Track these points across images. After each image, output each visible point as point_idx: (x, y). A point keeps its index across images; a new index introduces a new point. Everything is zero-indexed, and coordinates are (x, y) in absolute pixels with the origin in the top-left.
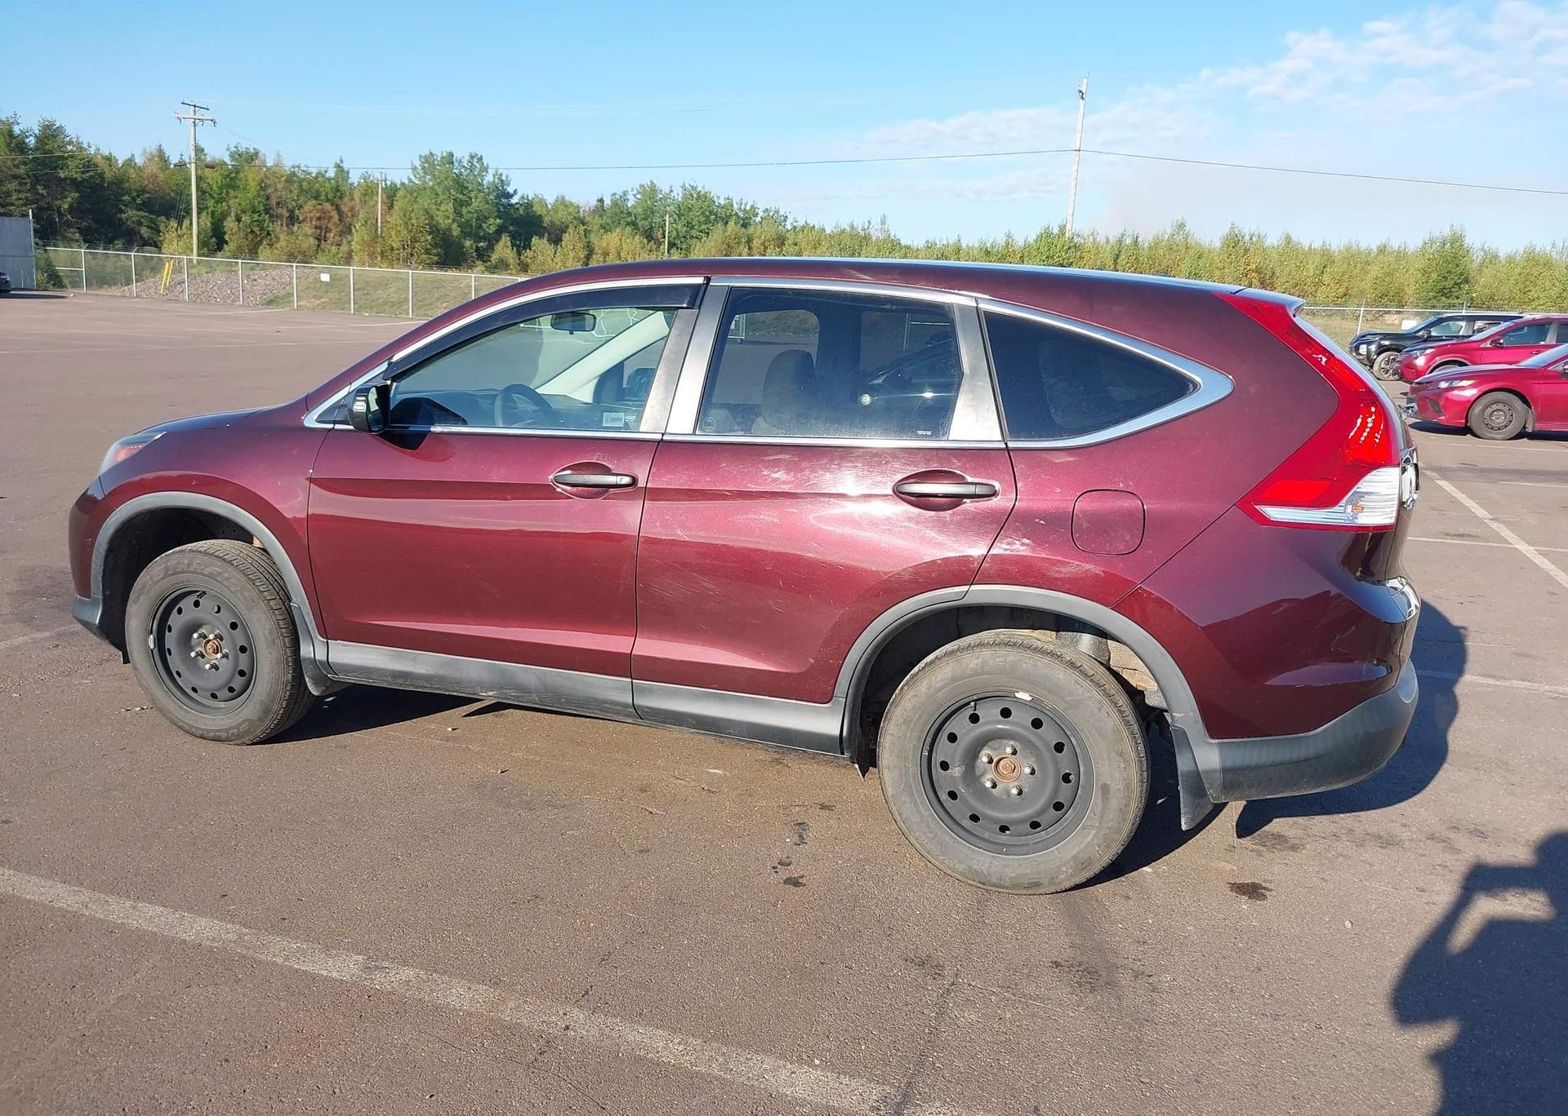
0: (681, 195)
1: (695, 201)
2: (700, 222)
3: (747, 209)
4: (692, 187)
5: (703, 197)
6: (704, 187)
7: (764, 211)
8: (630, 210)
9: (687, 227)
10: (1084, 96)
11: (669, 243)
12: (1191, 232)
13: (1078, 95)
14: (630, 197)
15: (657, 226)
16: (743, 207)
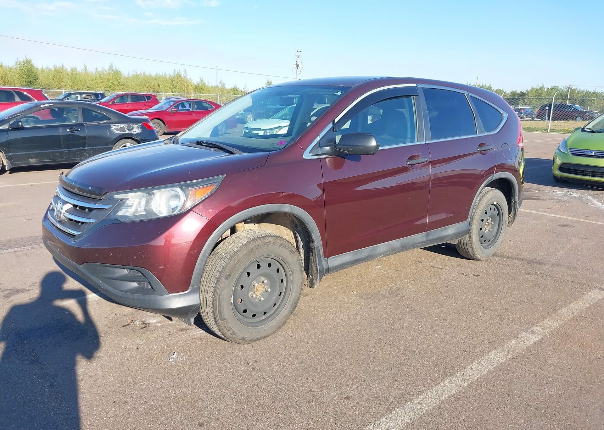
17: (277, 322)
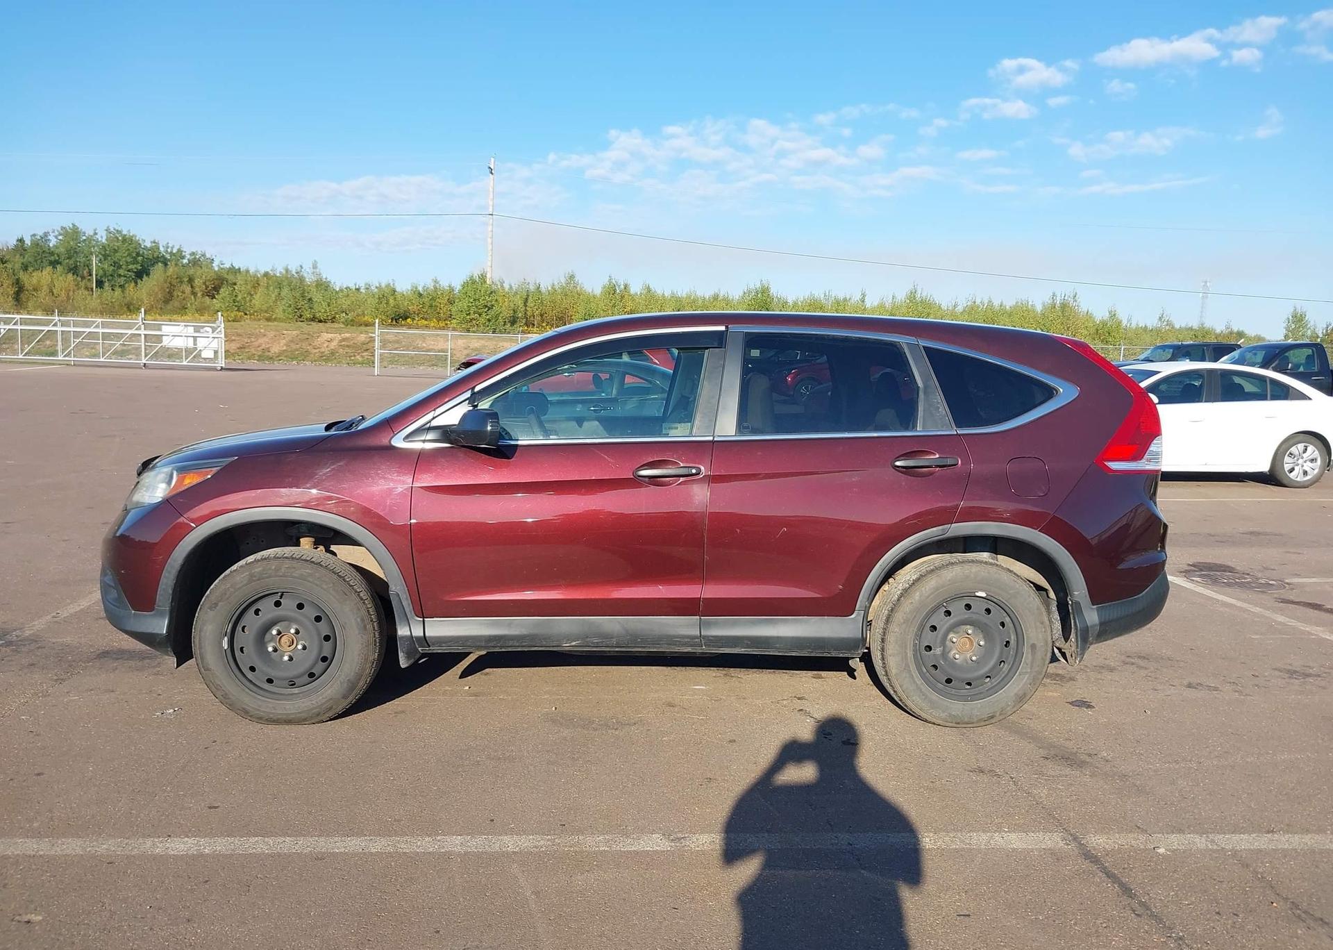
0: (105, 238)
1: (121, 243)
2: (127, 262)
3: (174, 252)
4: (118, 231)
5: (128, 240)
6: (129, 231)
7: (190, 255)
8: (52, 250)
9: (114, 266)
10: (493, 172)
11: (96, 282)
12: (580, 282)
13: (488, 170)
14: (51, 237)
15: (82, 265)
16: (169, 250)
17: (312, 704)
